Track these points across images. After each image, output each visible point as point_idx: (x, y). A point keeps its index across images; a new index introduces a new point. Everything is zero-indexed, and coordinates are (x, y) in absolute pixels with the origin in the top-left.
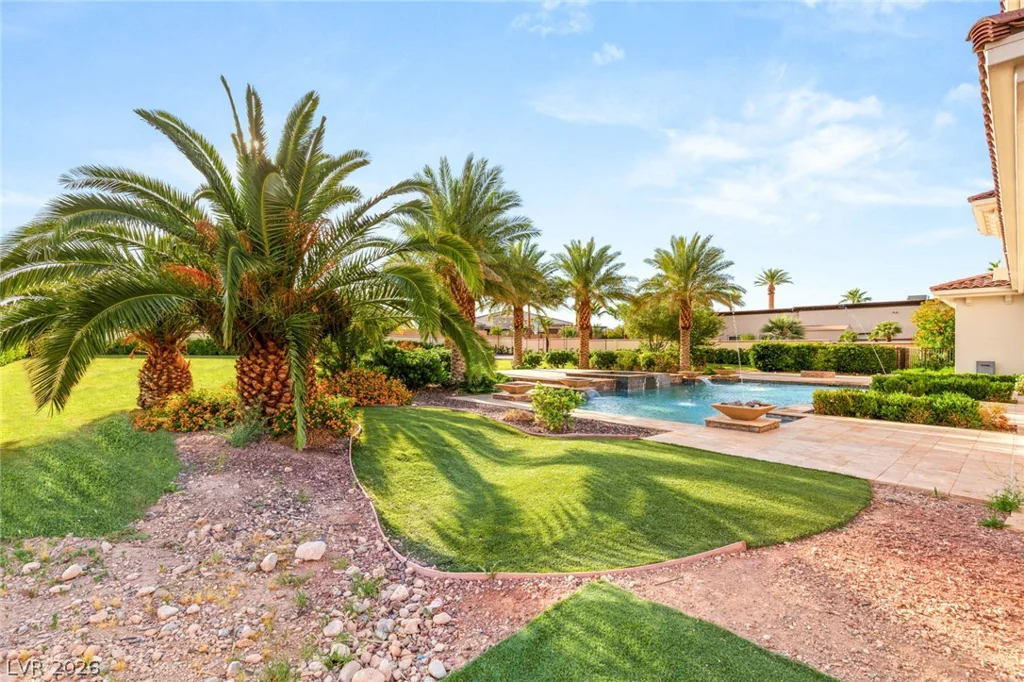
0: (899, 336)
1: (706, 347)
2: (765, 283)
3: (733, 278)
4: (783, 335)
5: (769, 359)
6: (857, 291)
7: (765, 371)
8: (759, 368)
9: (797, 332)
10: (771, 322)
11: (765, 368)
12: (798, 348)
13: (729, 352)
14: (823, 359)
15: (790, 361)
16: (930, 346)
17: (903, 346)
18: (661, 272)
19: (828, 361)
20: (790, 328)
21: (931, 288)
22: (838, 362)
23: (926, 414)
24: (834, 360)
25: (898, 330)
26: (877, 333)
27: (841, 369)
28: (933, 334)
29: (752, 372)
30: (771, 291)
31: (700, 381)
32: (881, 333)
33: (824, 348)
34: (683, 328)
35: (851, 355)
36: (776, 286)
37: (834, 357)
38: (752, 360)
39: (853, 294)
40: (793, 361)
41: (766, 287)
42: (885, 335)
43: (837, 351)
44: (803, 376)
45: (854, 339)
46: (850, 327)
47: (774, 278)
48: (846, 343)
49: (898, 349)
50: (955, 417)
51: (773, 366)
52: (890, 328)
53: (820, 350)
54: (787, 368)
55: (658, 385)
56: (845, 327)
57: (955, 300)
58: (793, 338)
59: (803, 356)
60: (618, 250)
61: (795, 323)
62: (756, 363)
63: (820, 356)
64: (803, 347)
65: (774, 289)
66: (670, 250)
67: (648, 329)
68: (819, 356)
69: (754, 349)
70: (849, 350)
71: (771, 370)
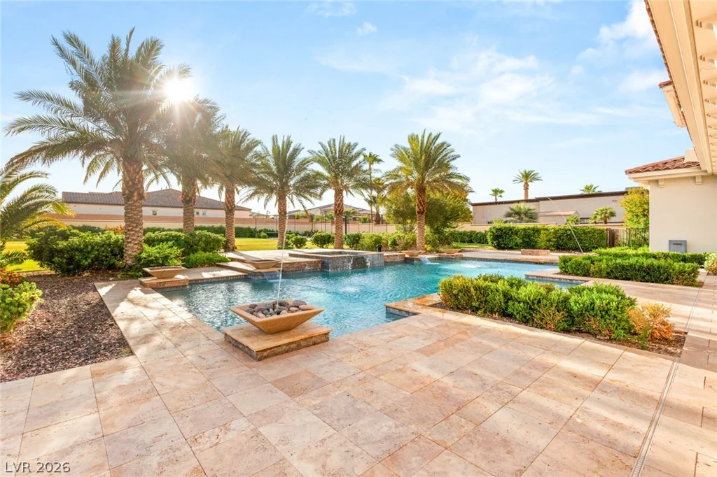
0: (613, 219)
1: (452, 230)
2: (522, 181)
3: (457, 168)
4: (521, 220)
5: (502, 239)
6: (591, 186)
7: (499, 249)
8: (495, 247)
9: (532, 217)
10: (512, 209)
11: (499, 247)
12: (525, 229)
13: (477, 234)
14: (546, 239)
15: (519, 241)
16: (635, 227)
17: (612, 228)
18: (400, 164)
19: (550, 241)
20: (526, 214)
21: (626, 172)
22: (557, 241)
23: (559, 316)
24: (554, 240)
25: (612, 214)
26: (596, 217)
27: (559, 248)
28: (637, 216)
29: (489, 251)
30: (526, 188)
31: (419, 260)
32: (599, 217)
33: (547, 229)
34: (418, 212)
35: (567, 235)
36: (529, 183)
37: (554, 238)
38: (489, 240)
39: (588, 188)
40: (521, 241)
41: (523, 184)
42: (601, 219)
43: (556, 232)
44: (523, 254)
45: (577, 221)
46: (577, 213)
47: (528, 177)
48: (570, 226)
49: (607, 229)
50: (593, 324)
51: (505, 245)
52: (606, 213)
53: (542, 232)
54: (516, 247)
55: (368, 264)
56: (572, 213)
57: (650, 182)
58: (527, 222)
59: (529, 236)
60: (364, 147)
61: (530, 210)
62: (493, 243)
63: (542, 238)
64: (529, 229)
65: (528, 185)
66: (408, 146)
67: (402, 215)
68: (542, 236)
69: (491, 231)
70: (566, 231)
71: (503, 249)
